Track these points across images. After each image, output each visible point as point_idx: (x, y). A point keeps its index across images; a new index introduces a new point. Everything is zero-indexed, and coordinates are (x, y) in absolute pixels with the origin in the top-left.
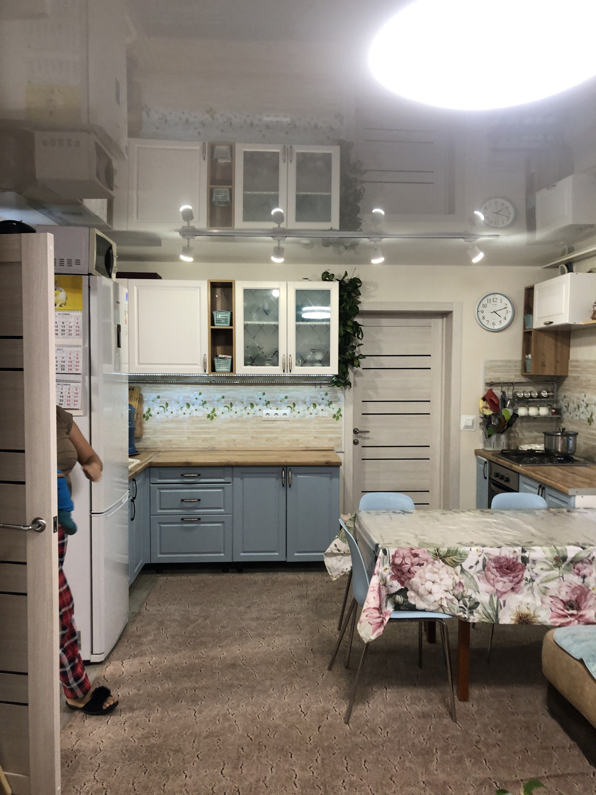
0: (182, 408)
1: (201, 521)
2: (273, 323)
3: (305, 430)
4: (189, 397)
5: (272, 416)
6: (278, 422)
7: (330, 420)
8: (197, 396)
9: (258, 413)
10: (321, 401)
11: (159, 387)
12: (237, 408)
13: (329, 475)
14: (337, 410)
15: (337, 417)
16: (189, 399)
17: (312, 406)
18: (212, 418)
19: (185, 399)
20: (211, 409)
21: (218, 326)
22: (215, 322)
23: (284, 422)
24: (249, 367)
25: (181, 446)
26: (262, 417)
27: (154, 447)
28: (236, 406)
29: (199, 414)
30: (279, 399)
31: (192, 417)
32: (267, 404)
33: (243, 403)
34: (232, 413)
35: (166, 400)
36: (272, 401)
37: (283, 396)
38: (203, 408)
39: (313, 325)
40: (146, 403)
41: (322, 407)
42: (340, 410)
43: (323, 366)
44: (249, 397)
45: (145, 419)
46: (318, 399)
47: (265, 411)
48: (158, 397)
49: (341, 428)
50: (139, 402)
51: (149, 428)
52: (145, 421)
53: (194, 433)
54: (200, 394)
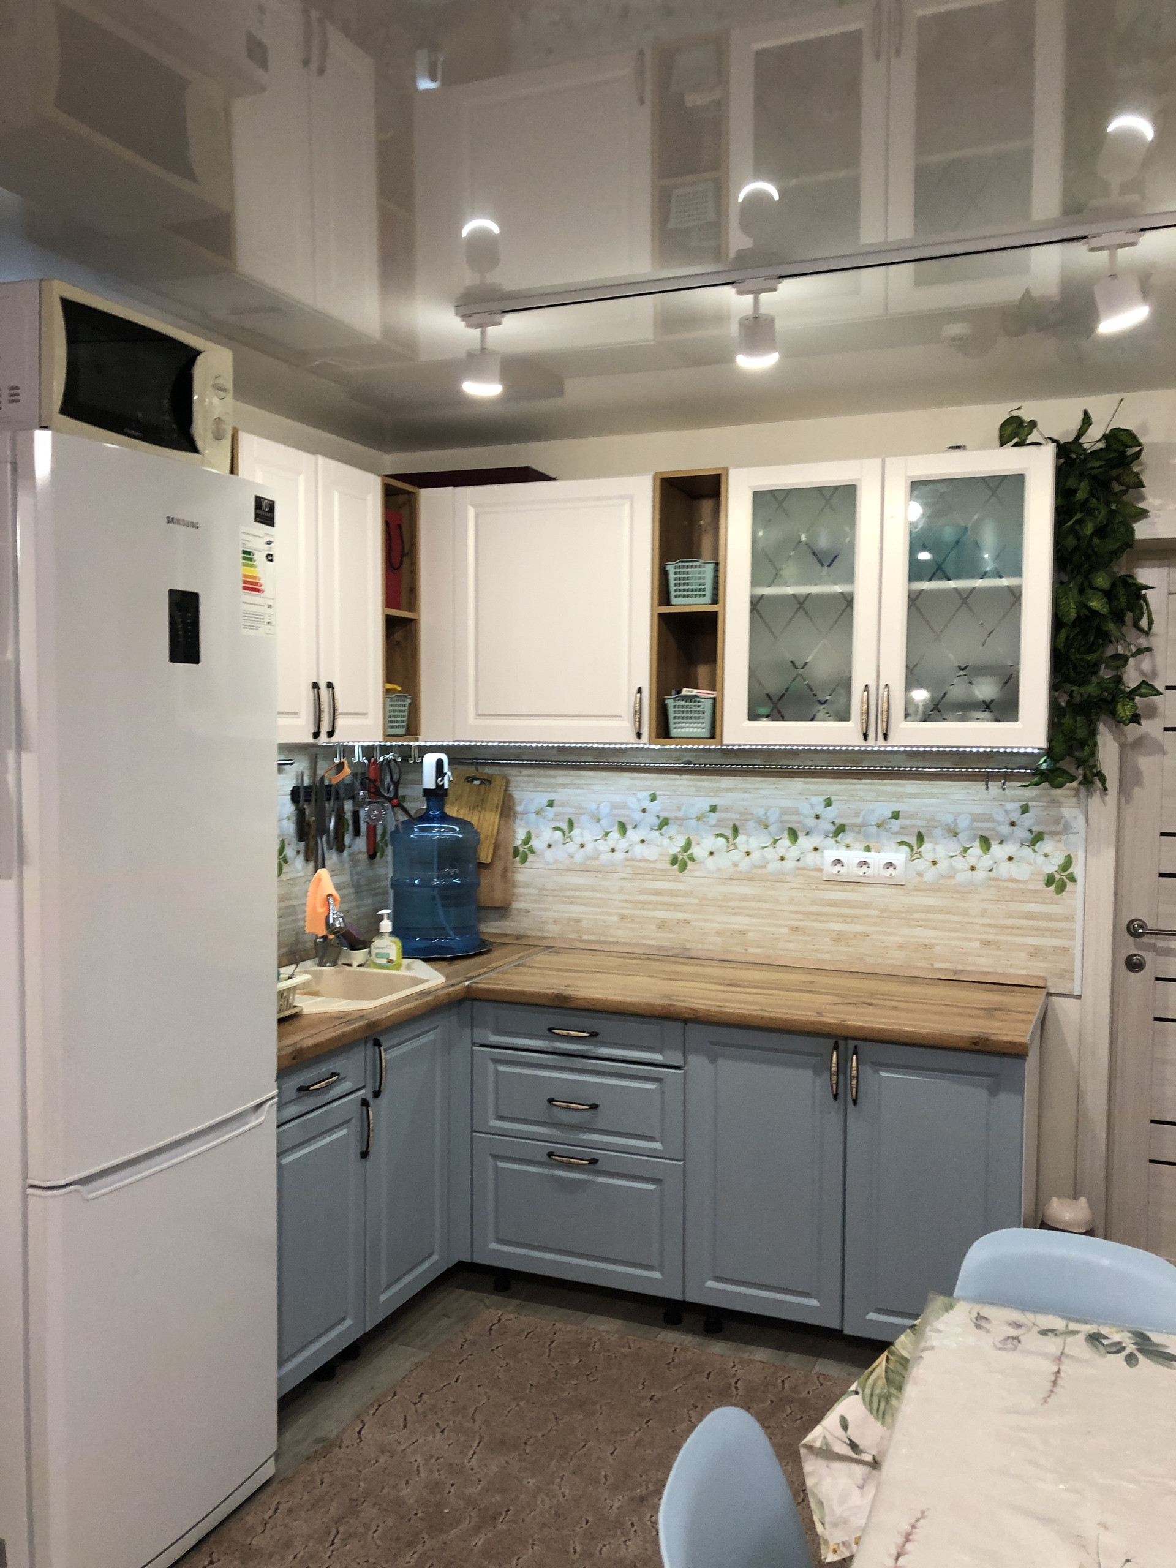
0: (607, 834)
1: (599, 1166)
2: (837, 589)
3: (953, 918)
4: (625, 806)
5: (851, 870)
6: (868, 889)
7: (1036, 891)
8: (646, 803)
9: (811, 859)
10: (1005, 829)
11: (554, 777)
12: (752, 841)
13: (987, 1081)
14: (1058, 859)
15: (1058, 882)
16: (623, 812)
17: (977, 844)
18: (683, 867)
19: (615, 811)
20: (681, 841)
21: (681, 604)
22: (673, 594)
23: (887, 891)
24: (764, 723)
25: (603, 939)
26: (821, 870)
27: (539, 934)
28: (749, 835)
29: (649, 852)
30: (874, 819)
31: (632, 860)
32: (836, 834)
33: (767, 827)
34: (736, 855)
35: (569, 811)
36: (854, 825)
37: (884, 810)
38: (660, 838)
39: (964, 590)
40: (522, 819)
41: (1010, 849)
42: (1068, 862)
43: (998, 720)
44: (784, 812)
45: (518, 859)
46: (999, 823)
47: (832, 852)
48: (551, 804)
49: (1069, 918)
50: (501, 814)
51: (528, 885)
52: (518, 865)
53: (635, 903)
54: (653, 798)
